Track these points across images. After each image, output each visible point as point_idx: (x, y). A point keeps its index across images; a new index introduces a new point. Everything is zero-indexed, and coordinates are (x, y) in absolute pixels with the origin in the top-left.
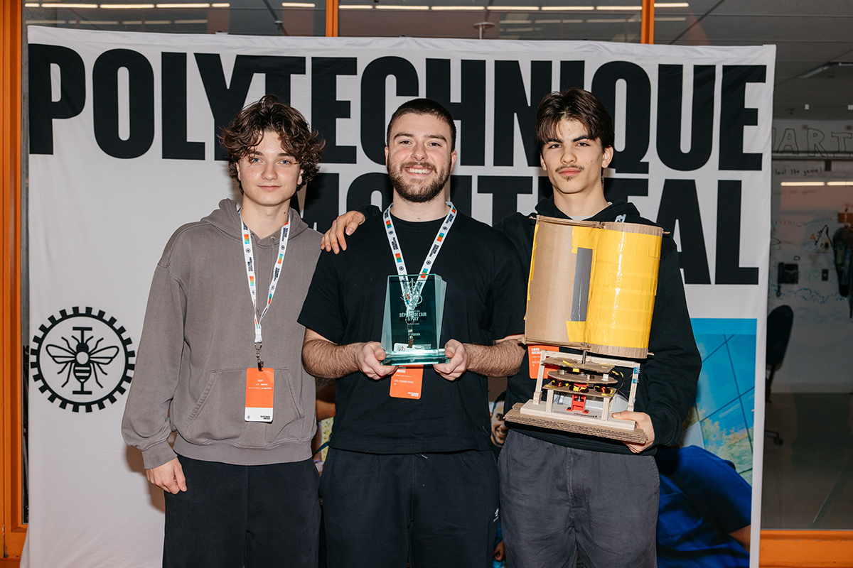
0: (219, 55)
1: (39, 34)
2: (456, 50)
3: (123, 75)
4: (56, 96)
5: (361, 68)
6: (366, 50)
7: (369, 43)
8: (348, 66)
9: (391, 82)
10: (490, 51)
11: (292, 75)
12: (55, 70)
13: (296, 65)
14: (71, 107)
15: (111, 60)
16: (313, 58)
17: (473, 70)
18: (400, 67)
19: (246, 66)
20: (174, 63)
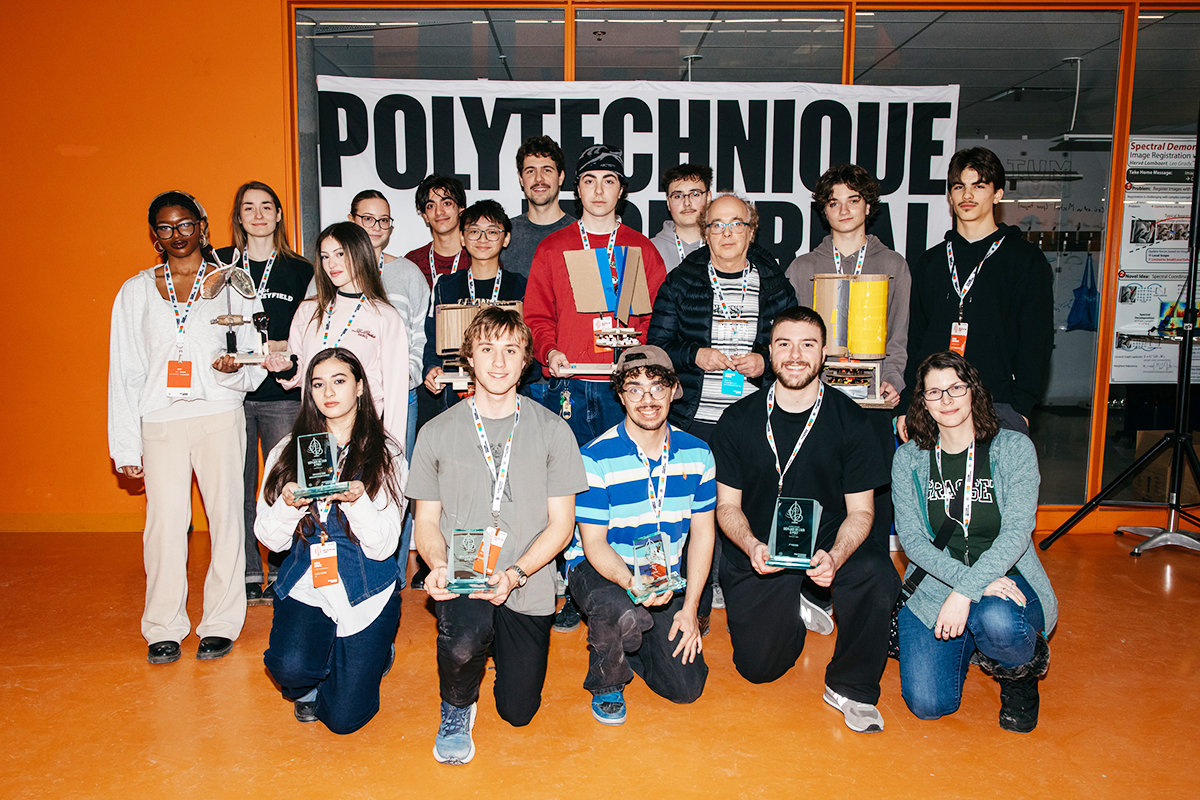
0: (480, 98)
1: (327, 83)
2: (685, 92)
3: (400, 117)
4: (343, 136)
5: (603, 109)
6: (608, 92)
7: (610, 86)
8: (592, 106)
9: (629, 119)
10: (714, 92)
11: (544, 115)
12: (342, 113)
13: (548, 106)
14: (356, 146)
15: (388, 105)
16: (561, 100)
17: (699, 108)
18: (637, 107)
19: (505, 107)
20: (443, 105)
